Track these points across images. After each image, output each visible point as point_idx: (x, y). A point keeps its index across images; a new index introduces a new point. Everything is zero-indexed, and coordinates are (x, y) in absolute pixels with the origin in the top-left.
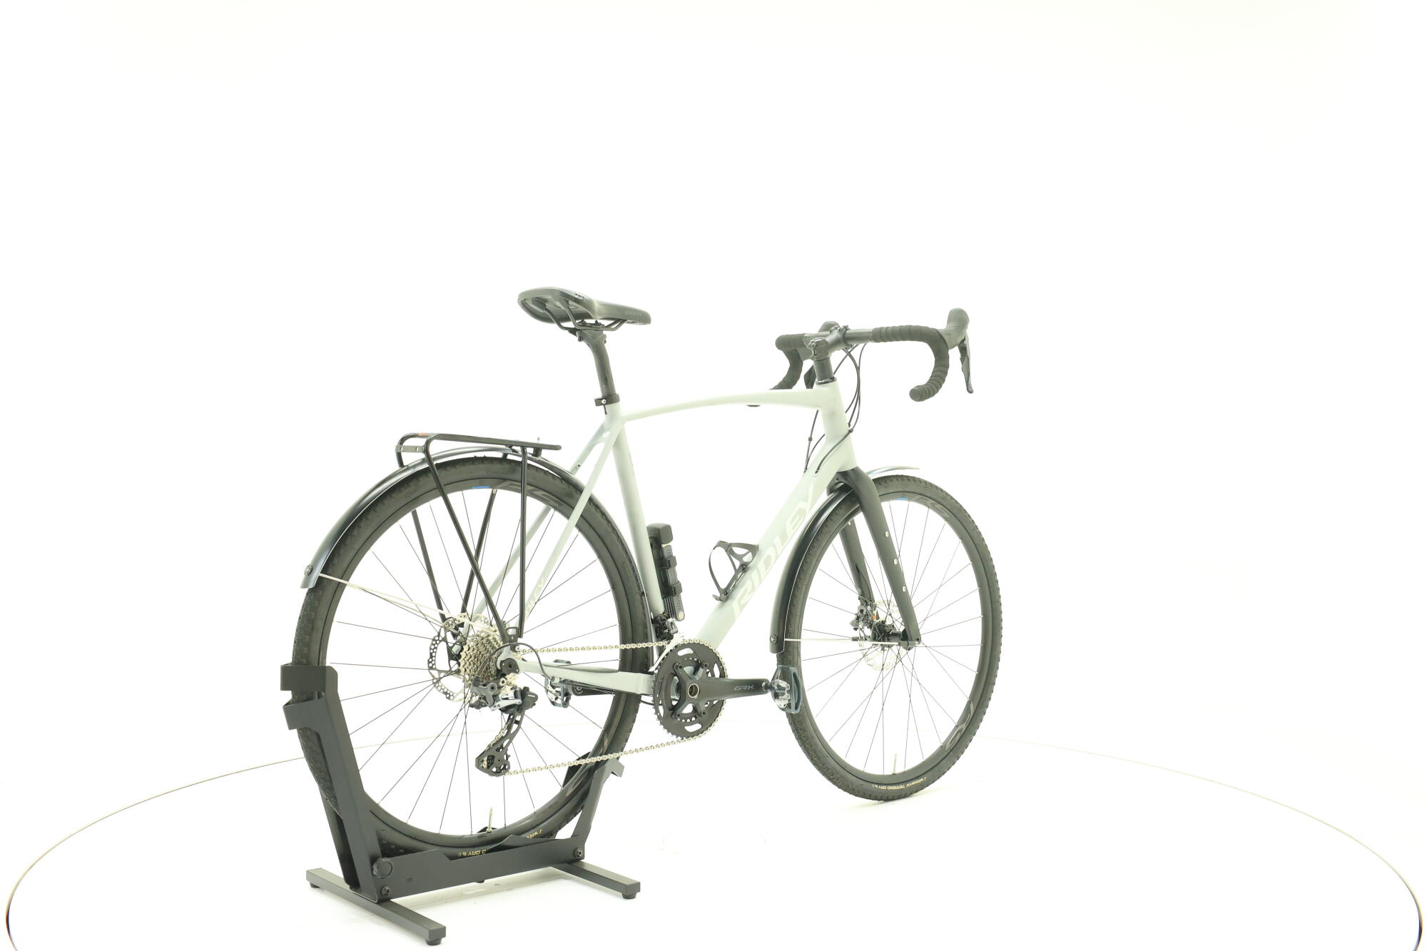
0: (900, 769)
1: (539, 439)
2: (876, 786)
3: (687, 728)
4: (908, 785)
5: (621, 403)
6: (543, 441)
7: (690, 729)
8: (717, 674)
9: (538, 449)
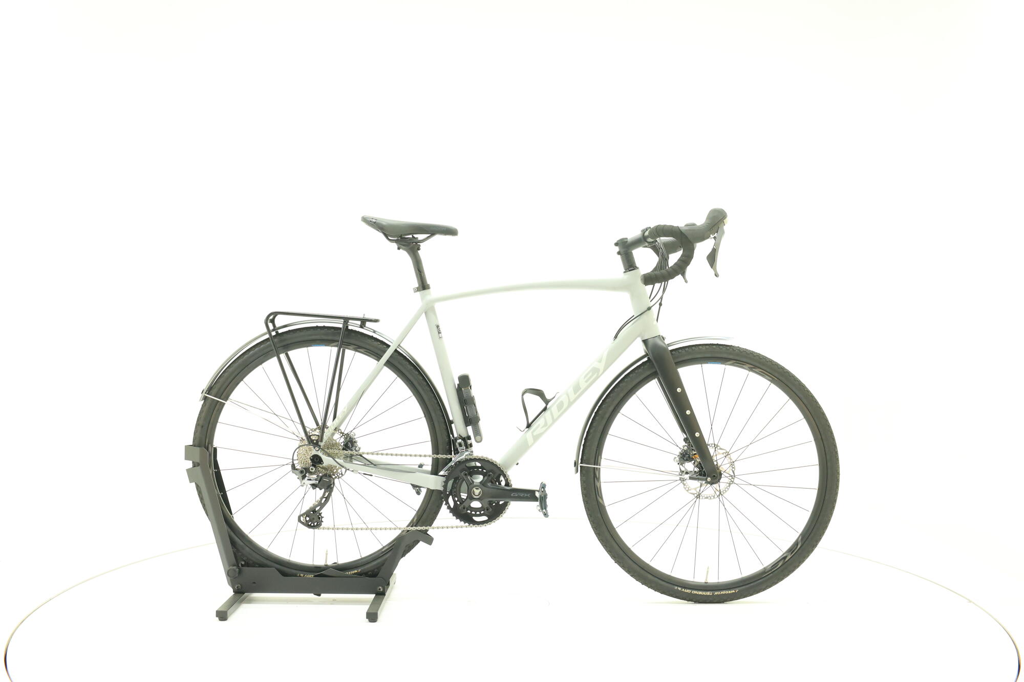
0: (713, 579)
1: (364, 315)
2: (680, 589)
3: (474, 518)
4: (716, 593)
5: (431, 290)
6: (367, 316)
7: (476, 519)
8: (503, 483)
9: (363, 322)
